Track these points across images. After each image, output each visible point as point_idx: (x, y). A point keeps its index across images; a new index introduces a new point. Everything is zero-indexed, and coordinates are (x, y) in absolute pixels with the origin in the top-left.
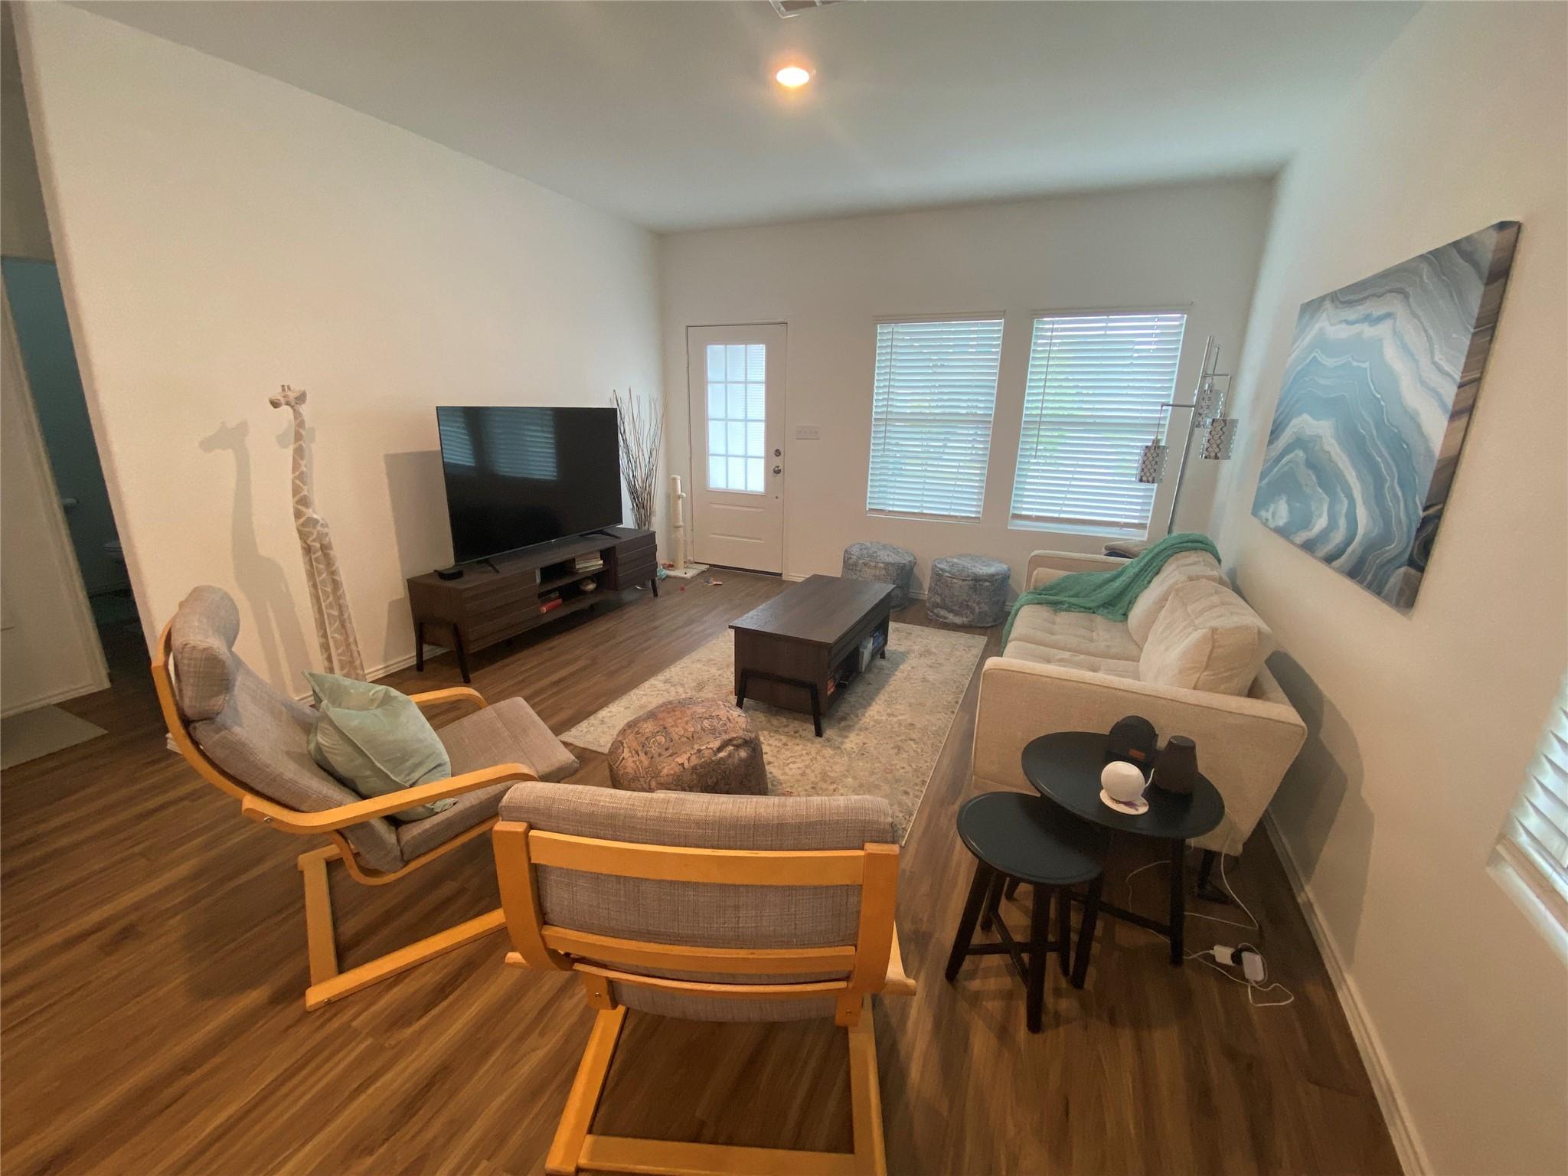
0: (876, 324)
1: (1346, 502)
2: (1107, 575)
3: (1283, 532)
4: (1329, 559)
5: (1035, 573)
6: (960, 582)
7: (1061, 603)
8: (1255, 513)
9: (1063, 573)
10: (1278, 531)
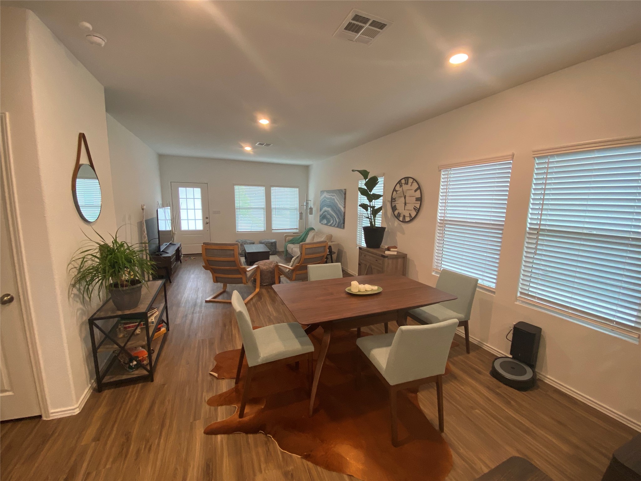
0: (234, 186)
1: (334, 218)
2: (299, 237)
3: (326, 224)
4: (334, 226)
5: (287, 238)
6: (269, 244)
7: (294, 243)
8: (320, 222)
9: (292, 238)
10: (325, 224)
